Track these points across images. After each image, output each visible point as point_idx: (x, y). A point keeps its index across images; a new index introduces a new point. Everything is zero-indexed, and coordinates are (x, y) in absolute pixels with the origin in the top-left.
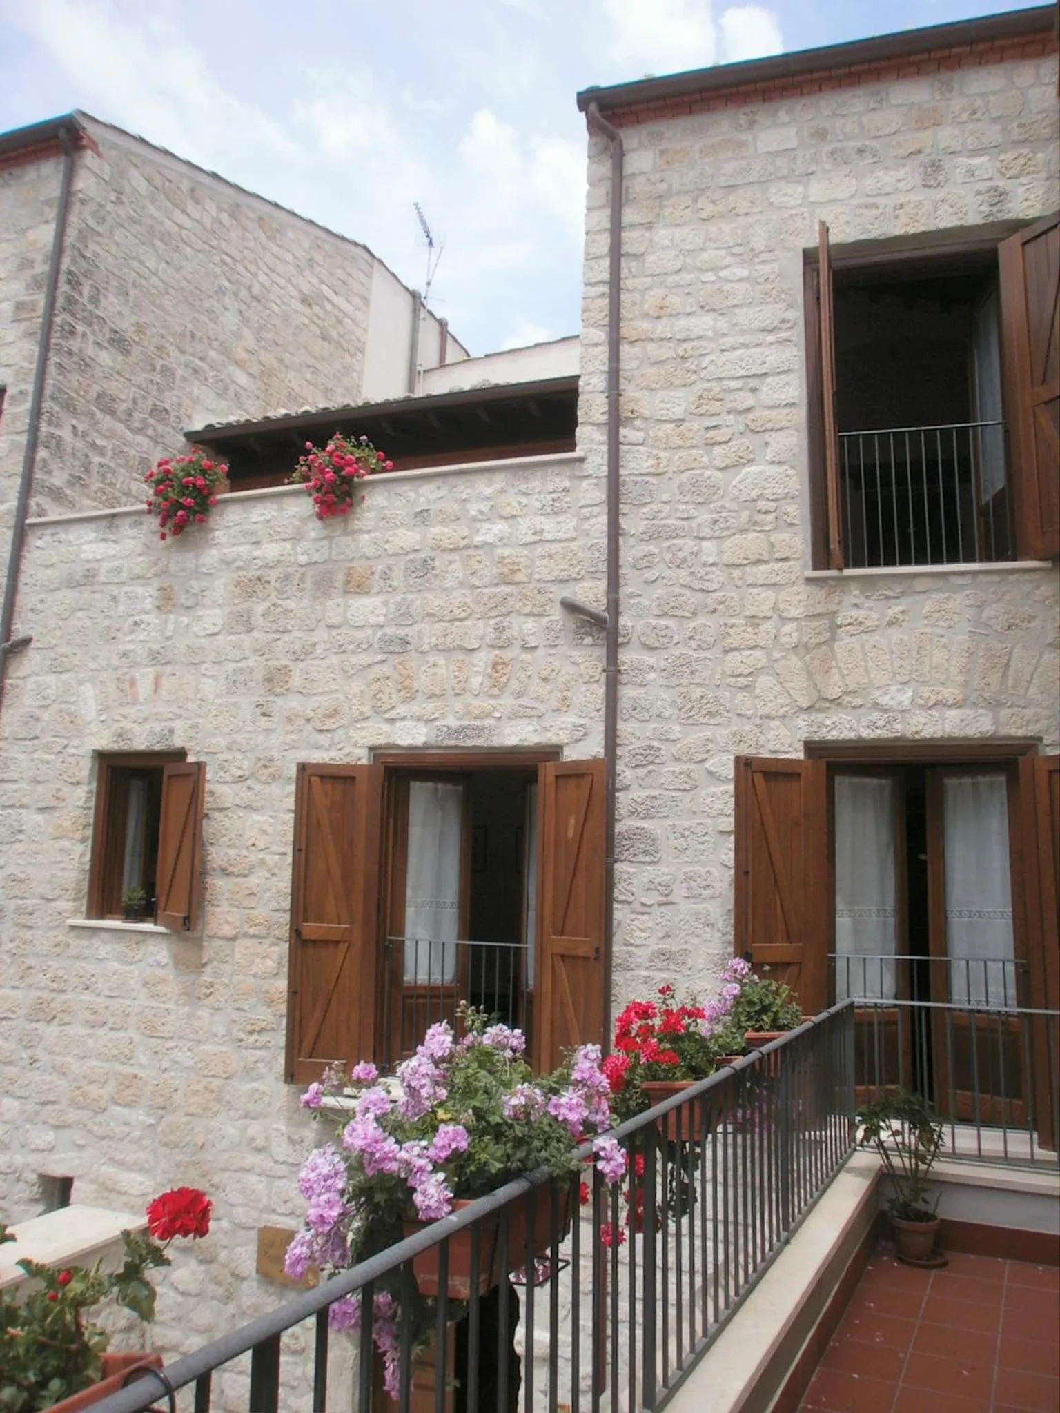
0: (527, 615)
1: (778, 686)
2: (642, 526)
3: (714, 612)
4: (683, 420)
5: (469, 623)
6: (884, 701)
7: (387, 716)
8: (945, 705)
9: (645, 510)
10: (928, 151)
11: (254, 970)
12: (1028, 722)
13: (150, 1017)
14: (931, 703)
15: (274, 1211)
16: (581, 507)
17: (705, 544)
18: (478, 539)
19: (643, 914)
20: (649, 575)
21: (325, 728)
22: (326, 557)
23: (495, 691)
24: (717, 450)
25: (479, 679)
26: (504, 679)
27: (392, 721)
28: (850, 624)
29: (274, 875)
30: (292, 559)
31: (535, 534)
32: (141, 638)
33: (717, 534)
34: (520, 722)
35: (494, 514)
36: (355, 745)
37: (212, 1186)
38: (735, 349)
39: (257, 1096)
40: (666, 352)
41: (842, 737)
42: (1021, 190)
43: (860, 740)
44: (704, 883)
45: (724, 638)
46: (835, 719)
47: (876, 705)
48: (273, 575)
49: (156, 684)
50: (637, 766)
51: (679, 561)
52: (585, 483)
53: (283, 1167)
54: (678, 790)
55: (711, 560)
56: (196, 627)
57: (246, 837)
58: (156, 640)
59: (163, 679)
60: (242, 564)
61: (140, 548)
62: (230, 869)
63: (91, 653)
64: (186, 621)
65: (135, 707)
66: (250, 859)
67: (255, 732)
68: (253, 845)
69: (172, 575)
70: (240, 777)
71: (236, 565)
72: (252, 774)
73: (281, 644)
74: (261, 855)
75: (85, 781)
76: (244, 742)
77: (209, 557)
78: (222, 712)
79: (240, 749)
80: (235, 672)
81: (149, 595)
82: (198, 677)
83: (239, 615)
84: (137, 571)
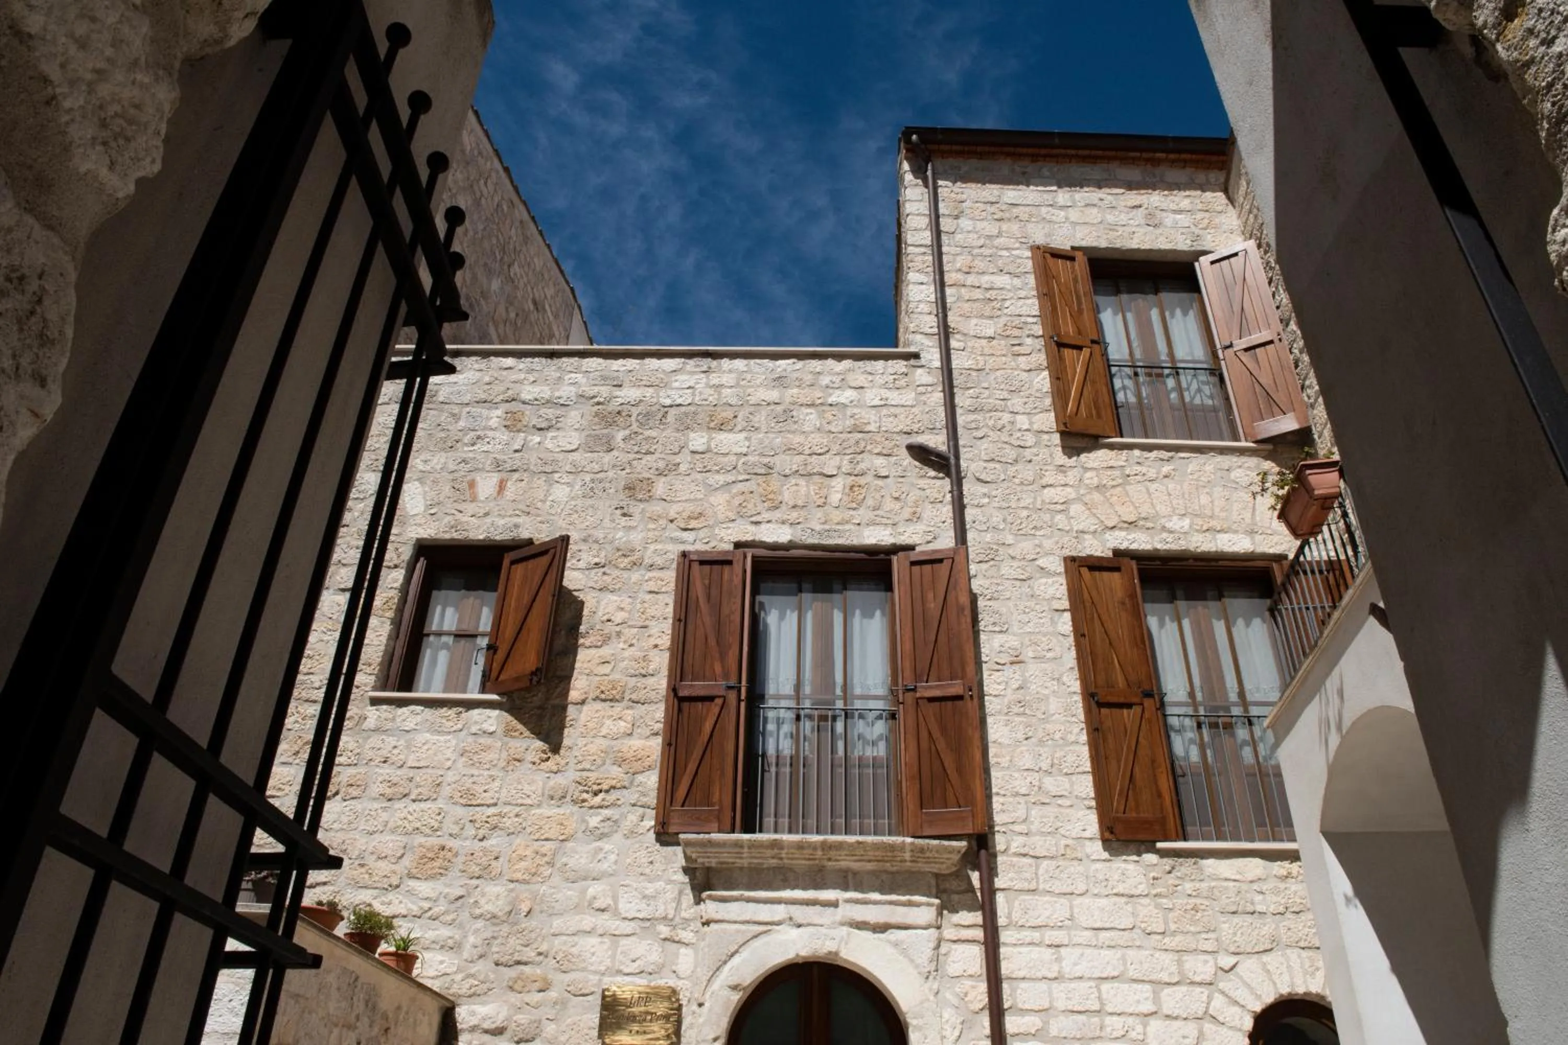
0: (878, 454)
1: (1087, 512)
2: (968, 402)
3: (1030, 461)
4: (993, 338)
5: (827, 456)
6: (1169, 525)
7: (753, 519)
8: (1215, 530)
9: (971, 391)
10: (1146, 206)
11: (604, 731)
12: (1276, 544)
13: (468, 785)
14: (1205, 528)
15: (619, 972)
16: (918, 386)
17: (1019, 417)
18: (830, 401)
19: (998, 671)
20: (979, 434)
21: (690, 527)
22: (689, 401)
23: (854, 505)
24: (1021, 359)
25: (839, 496)
26: (861, 497)
27: (757, 523)
28: (1136, 475)
29: (631, 645)
30: (655, 400)
31: (881, 399)
32: (485, 449)
33: (1028, 411)
34: (878, 527)
35: (844, 384)
36: (721, 540)
37: (540, 954)
38: (1028, 298)
39: (601, 856)
40: (978, 294)
41: (1141, 548)
42: (1209, 236)
43: (1156, 550)
44: (1047, 647)
45: (1041, 478)
46: (1133, 535)
47: (1164, 528)
48: (635, 411)
49: (500, 487)
50: (980, 562)
51: (999, 427)
52: (920, 371)
53: (632, 924)
54: (1016, 579)
55: (1025, 427)
56: (549, 444)
57: (600, 614)
58: (502, 451)
59: (509, 484)
60: (602, 400)
61: (487, 379)
62: (581, 641)
63: (423, 457)
64: (537, 439)
65: (474, 504)
66: (605, 632)
67: (614, 528)
68: (609, 621)
69: (524, 403)
70: (596, 564)
71: (596, 400)
72: (610, 562)
73: (643, 462)
74: (618, 629)
75: (404, 565)
76: (602, 536)
77: (566, 392)
78: (577, 512)
79: (596, 542)
80: (593, 481)
81: (495, 416)
82: (550, 483)
83: (598, 438)
84: (483, 396)
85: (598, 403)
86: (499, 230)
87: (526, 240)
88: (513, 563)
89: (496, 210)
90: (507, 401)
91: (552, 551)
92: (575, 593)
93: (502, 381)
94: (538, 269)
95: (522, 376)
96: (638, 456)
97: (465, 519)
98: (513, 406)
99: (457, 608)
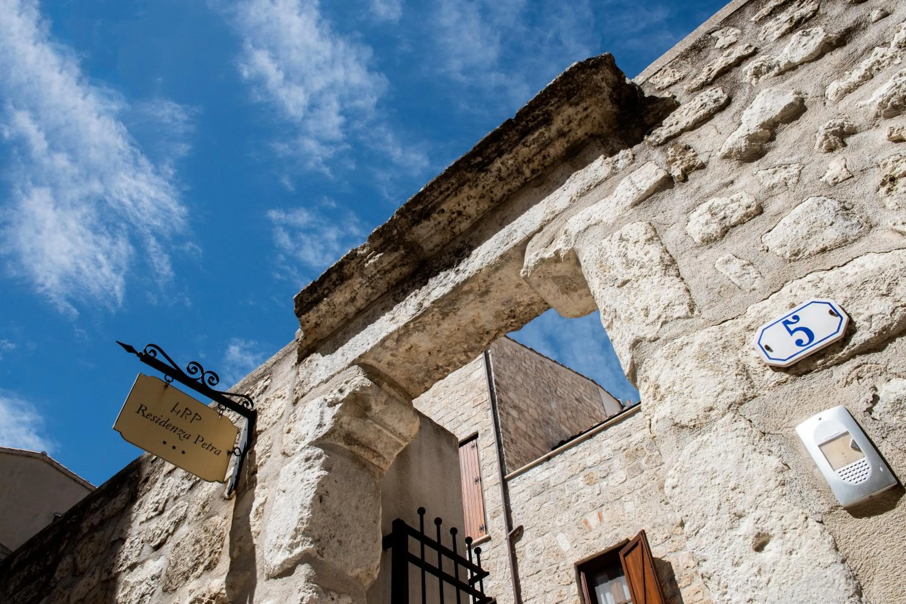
32: (584, 500)
48: (644, 445)
49: (600, 517)
56: (612, 483)
57: (681, 565)
58: (592, 498)
59: (603, 513)
60: (625, 447)
61: (568, 464)
62: (679, 585)
63: (558, 519)
64: (605, 483)
65: (592, 533)
66: (689, 574)
67: (665, 514)
68: (688, 567)
69: (590, 467)
70: (666, 538)
71: (622, 449)
72: (672, 533)
73: (661, 470)
74: (694, 570)
75: (575, 580)
76: (661, 521)
77: (607, 452)
78: (642, 513)
79: (660, 525)
80: (642, 493)
81: (580, 481)
82: (622, 504)
83: (633, 468)
84: (570, 474)
85: (625, 450)
86: (542, 378)
87: (557, 374)
88: (625, 555)
89: (536, 371)
90: (582, 471)
91: (639, 542)
92: (664, 559)
93: (575, 462)
94: (570, 383)
95: (583, 454)
96: (658, 468)
97: (592, 542)
98: (587, 472)
99: (611, 592)
